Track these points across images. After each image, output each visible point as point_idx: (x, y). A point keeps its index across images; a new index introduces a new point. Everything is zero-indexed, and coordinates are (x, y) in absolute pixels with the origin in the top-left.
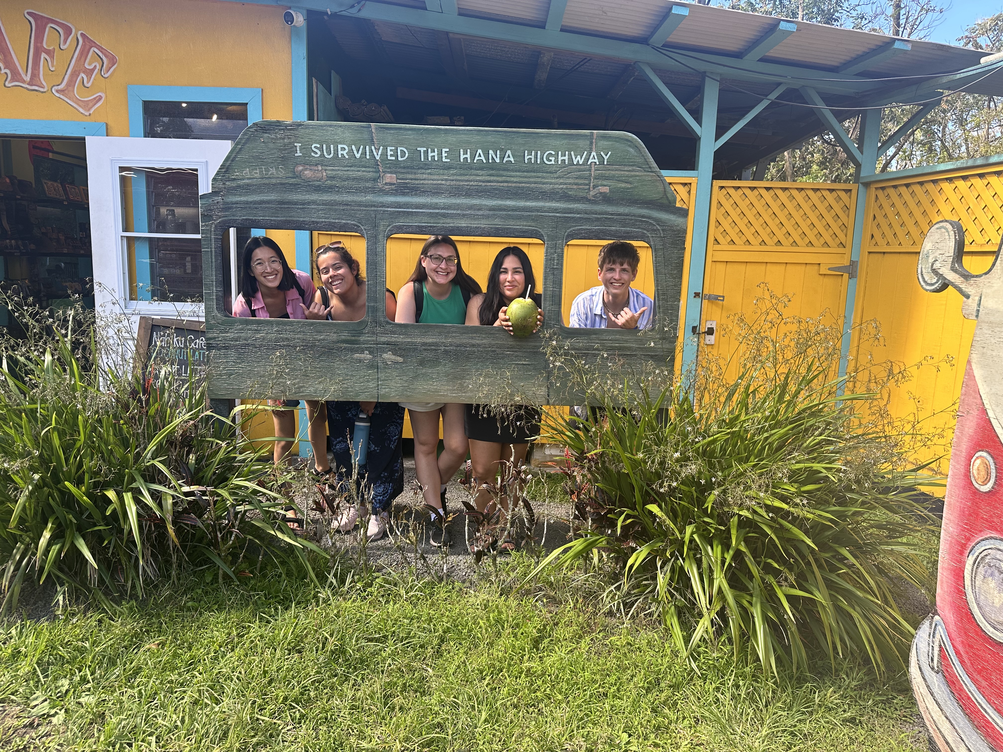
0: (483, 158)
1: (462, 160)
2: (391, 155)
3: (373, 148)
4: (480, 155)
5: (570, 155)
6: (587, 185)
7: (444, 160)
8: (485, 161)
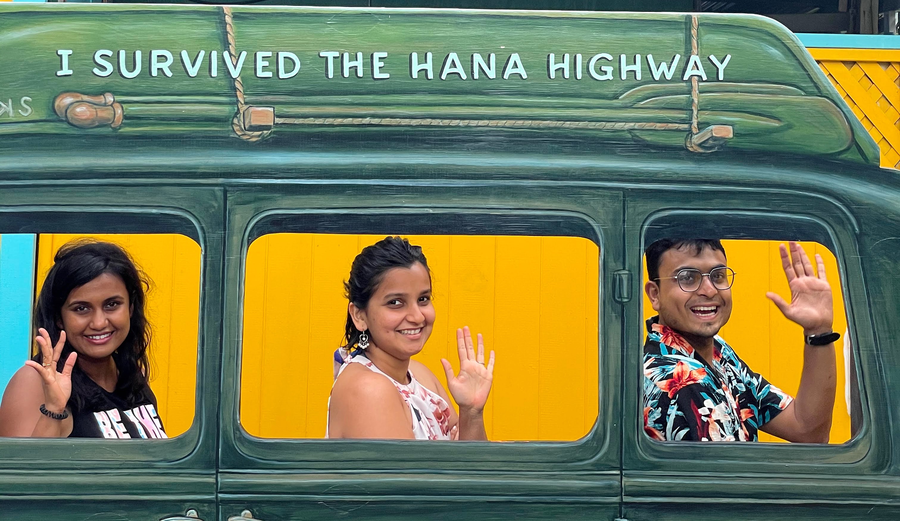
0: (459, 69)
1: (415, 75)
2: (264, 68)
3: (226, 53)
4: (453, 64)
5: (645, 62)
6: (684, 121)
7: (377, 75)
8: (464, 77)
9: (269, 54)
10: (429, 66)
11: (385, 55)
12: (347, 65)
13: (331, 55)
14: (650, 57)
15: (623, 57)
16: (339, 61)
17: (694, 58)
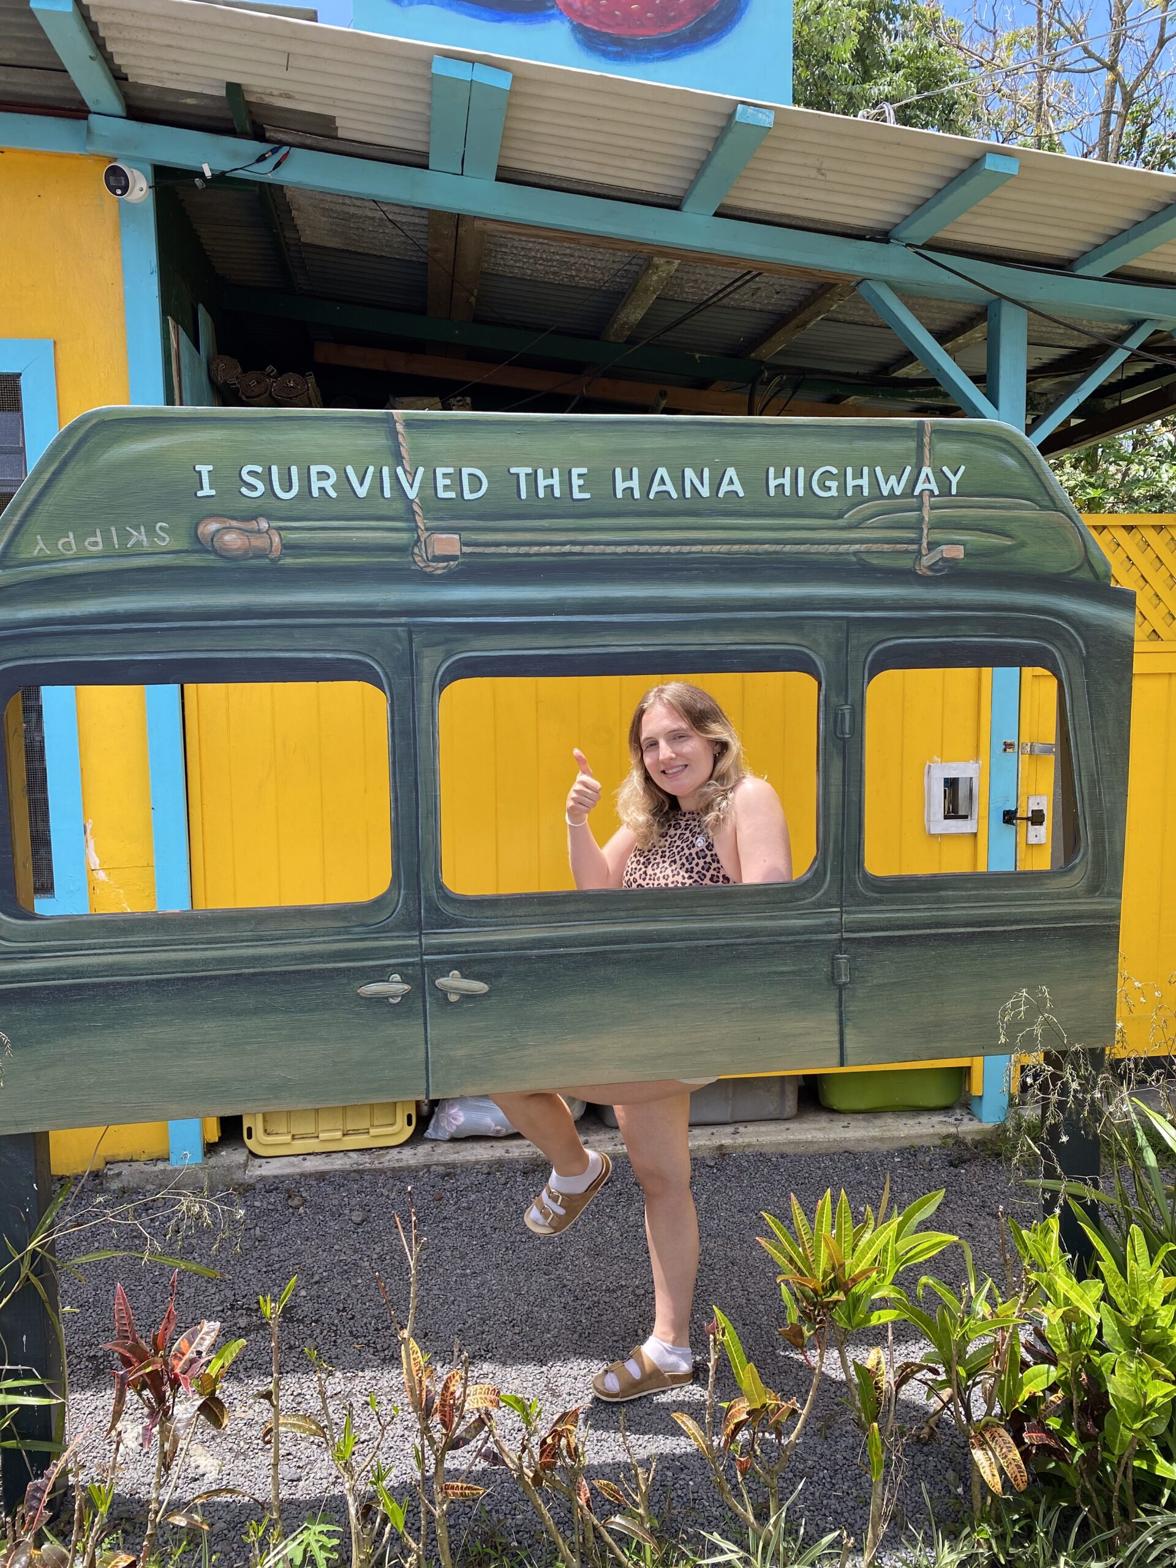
0: (669, 487)
1: (619, 495)
2: (446, 488)
3: (399, 470)
4: (662, 481)
5: (873, 475)
6: (911, 542)
7: (577, 495)
8: (674, 495)
9: (451, 470)
10: (635, 484)
11: (584, 471)
12: (542, 483)
13: (523, 471)
14: (878, 470)
15: (849, 470)
16: (533, 478)
17: (926, 470)
